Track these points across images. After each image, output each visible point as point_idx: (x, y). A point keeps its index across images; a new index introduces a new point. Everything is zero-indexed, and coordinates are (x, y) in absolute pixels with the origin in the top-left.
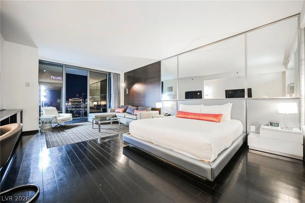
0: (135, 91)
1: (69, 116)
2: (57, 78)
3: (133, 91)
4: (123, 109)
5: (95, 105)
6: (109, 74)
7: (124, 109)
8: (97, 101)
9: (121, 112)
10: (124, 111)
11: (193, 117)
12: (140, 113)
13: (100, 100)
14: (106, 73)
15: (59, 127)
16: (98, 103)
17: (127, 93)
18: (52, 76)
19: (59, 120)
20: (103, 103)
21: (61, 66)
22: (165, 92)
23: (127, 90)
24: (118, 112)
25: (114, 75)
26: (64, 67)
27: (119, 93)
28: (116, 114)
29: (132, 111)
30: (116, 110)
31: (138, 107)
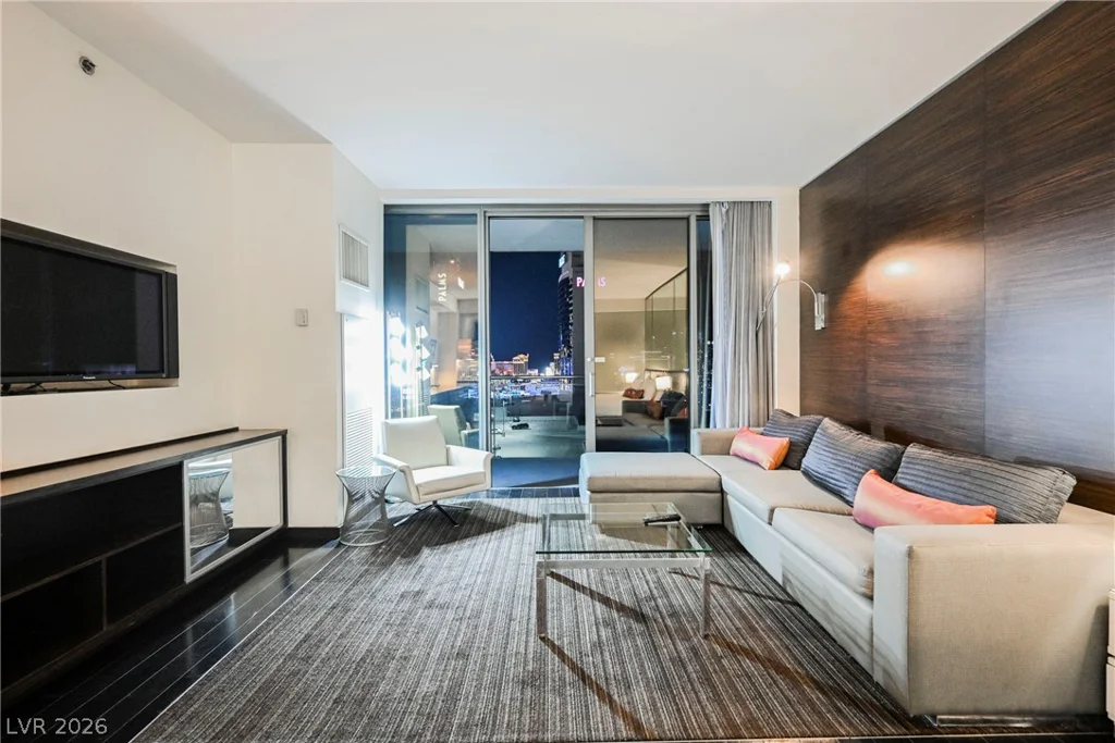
0: (881, 306)
3: (865, 306)
4: (780, 443)
6: (699, 219)
7: (785, 441)
9: (766, 459)
10: (790, 460)
14: (685, 214)
17: (819, 325)
19: (418, 488)
21: (468, 216)
23: (820, 301)
24: (746, 460)
25: (731, 213)
26: (480, 219)
27: (763, 327)
28: (725, 480)
29: (849, 475)
30: (739, 446)
31: (905, 440)
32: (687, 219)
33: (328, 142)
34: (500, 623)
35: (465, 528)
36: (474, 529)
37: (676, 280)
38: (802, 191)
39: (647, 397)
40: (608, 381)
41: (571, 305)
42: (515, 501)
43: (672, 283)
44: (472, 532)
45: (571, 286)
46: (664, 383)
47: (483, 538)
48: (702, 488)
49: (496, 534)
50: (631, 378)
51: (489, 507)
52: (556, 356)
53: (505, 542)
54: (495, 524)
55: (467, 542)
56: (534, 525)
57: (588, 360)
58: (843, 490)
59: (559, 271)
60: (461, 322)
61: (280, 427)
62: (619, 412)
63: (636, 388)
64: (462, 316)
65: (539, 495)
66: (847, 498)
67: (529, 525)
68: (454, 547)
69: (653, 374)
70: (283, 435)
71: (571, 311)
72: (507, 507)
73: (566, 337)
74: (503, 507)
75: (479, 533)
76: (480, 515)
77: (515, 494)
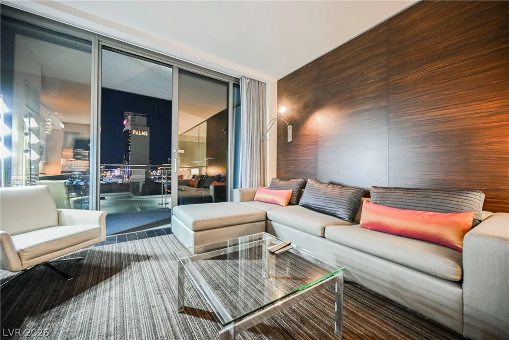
2: (141, 133)
4: (288, 192)
5: (194, 177)
6: (234, 85)
8: (200, 167)
10: (293, 201)
13: (206, 165)
14: (226, 80)
16: (200, 172)
17: (290, 140)
18: (134, 131)
20: (214, 171)
23: (290, 128)
24: (268, 203)
25: (250, 84)
28: (269, 213)
29: (337, 204)
32: (227, 84)
35: (81, 280)
36: (91, 277)
37: (201, 125)
41: (130, 142)
42: (123, 244)
43: (198, 127)
44: (90, 282)
45: (130, 134)
47: (103, 287)
48: (257, 220)
49: (115, 279)
51: (101, 253)
53: (127, 285)
54: (112, 268)
55: (86, 297)
56: (148, 262)
57: (174, 150)
58: (337, 212)
59: (124, 126)
60: (65, 138)
64: (66, 133)
65: (141, 237)
66: (340, 216)
67: (143, 263)
71: (130, 145)
72: (118, 251)
73: (127, 157)
74: (114, 251)
75: (97, 281)
76: (94, 263)
77: (122, 239)
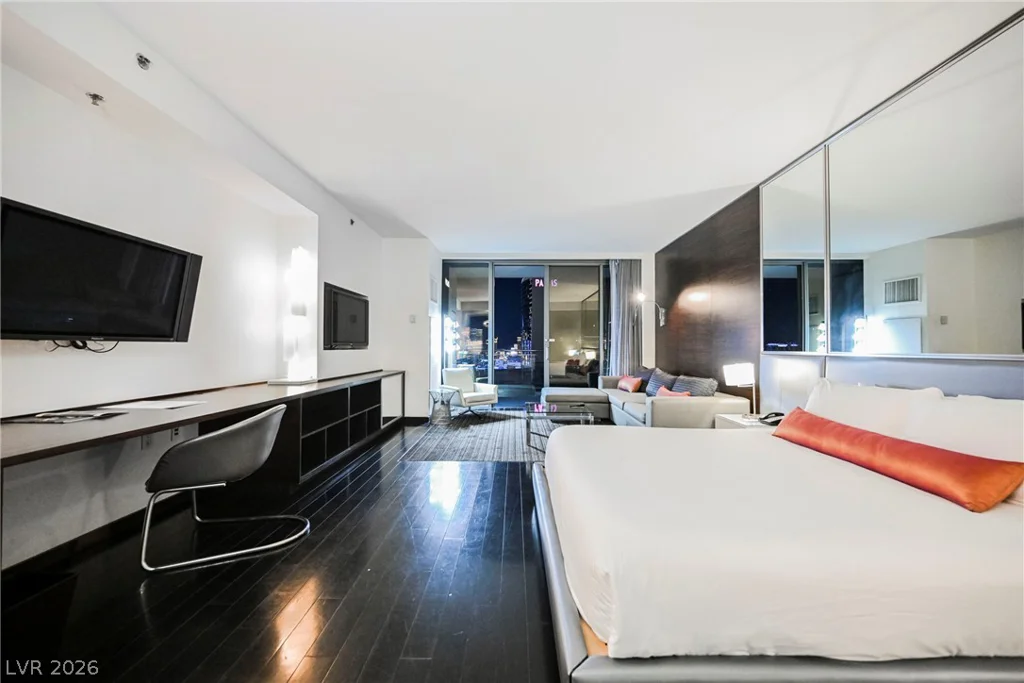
1: (489, 389)
4: (637, 380)
6: (604, 267)
7: (640, 379)
9: (631, 388)
11: (843, 447)
12: (652, 402)
14: (597, 265)
15: (470, 416)
17: (662, 324)
19: (465, 399)
21: (483, 264)
22: (874, 311)
23: (663, 312)
24: (622, 389)
25: (620, 265)
26: (490, 265)
27: (636, 324)
28: (610, 396)
29: (657, 388)
30: (622, 384)
31: (677, 374)
32: (598, 267)
33: (425, 237)
34: (511, 442)
35: (486, 420)
36: (491, 420)
38: (656, 254)
39: (581, 364)
40: (558, 355)
41: (530, 300)
42: (508, 412)
46: (591, 355)
47: (496, 423)
48: (600, 401)
50: (572, 353)
52: (519, 339)
53: (507, 424)
54: (501, 419)
55: (489, 424)
56: (520, 419)
57: (545, 340)
61: (403, 370)
62: (563, 374)
63: (575, 359)
65: (520, 410)
67: (517, 419)
68: (484, 425)
69: (585, 351)
70: (403, 373)
72: (505, 414)
73: (527, 324)
76: (492, 416)
77: (507, 409)
